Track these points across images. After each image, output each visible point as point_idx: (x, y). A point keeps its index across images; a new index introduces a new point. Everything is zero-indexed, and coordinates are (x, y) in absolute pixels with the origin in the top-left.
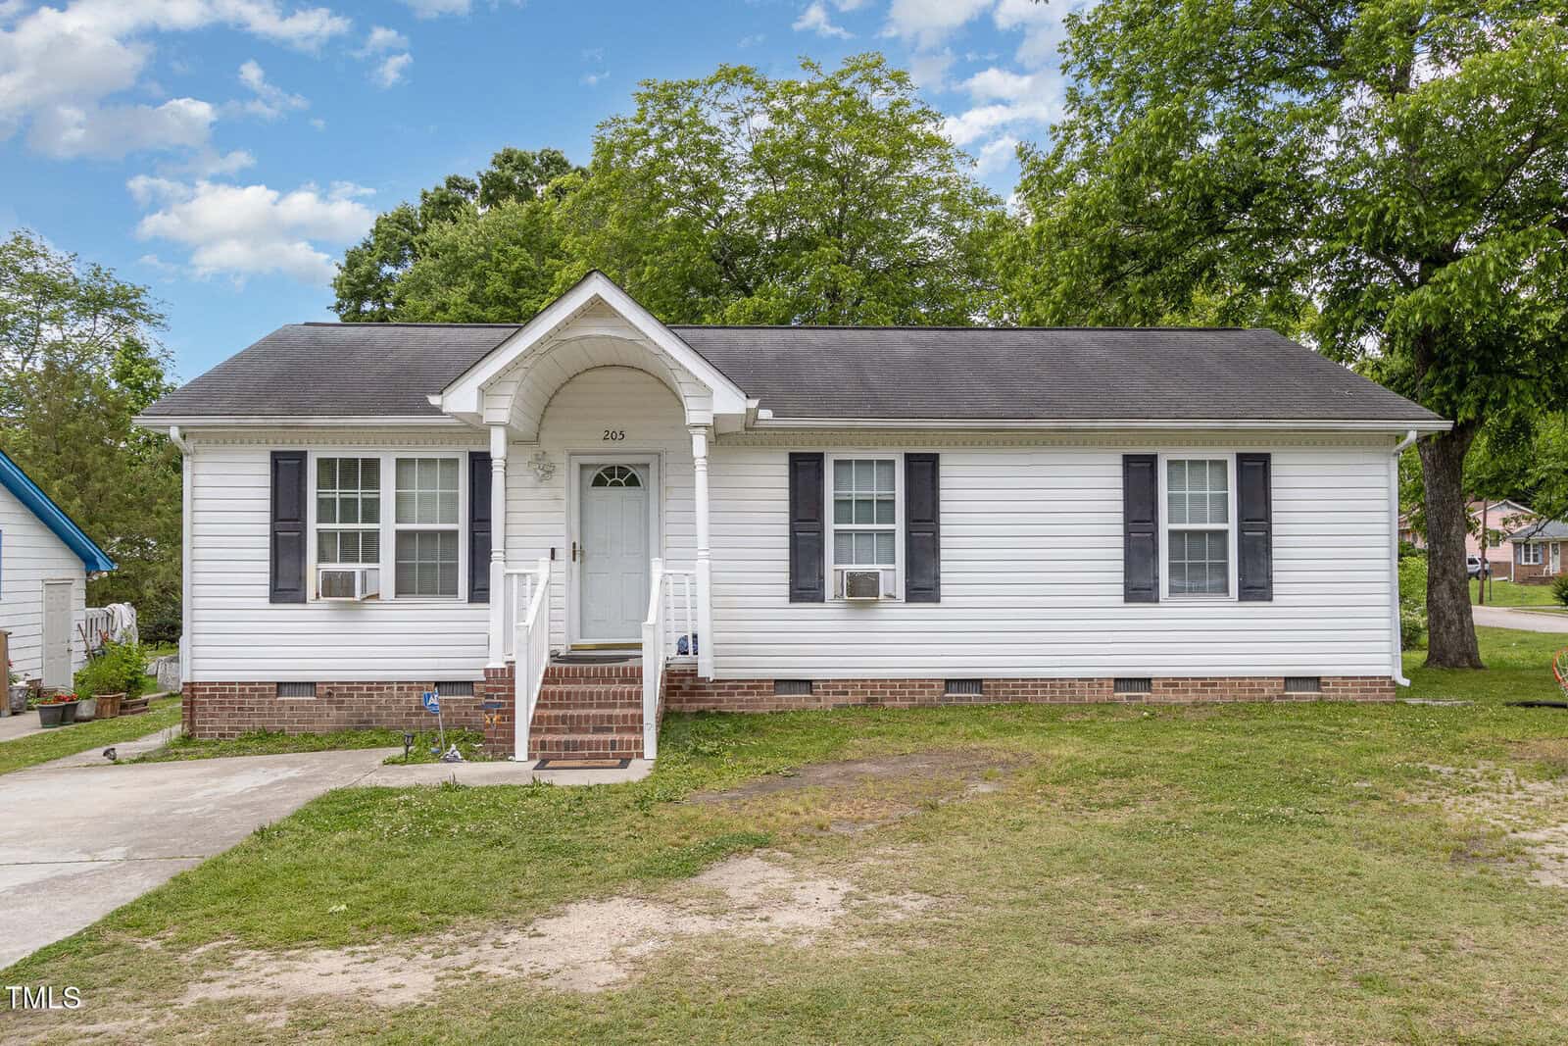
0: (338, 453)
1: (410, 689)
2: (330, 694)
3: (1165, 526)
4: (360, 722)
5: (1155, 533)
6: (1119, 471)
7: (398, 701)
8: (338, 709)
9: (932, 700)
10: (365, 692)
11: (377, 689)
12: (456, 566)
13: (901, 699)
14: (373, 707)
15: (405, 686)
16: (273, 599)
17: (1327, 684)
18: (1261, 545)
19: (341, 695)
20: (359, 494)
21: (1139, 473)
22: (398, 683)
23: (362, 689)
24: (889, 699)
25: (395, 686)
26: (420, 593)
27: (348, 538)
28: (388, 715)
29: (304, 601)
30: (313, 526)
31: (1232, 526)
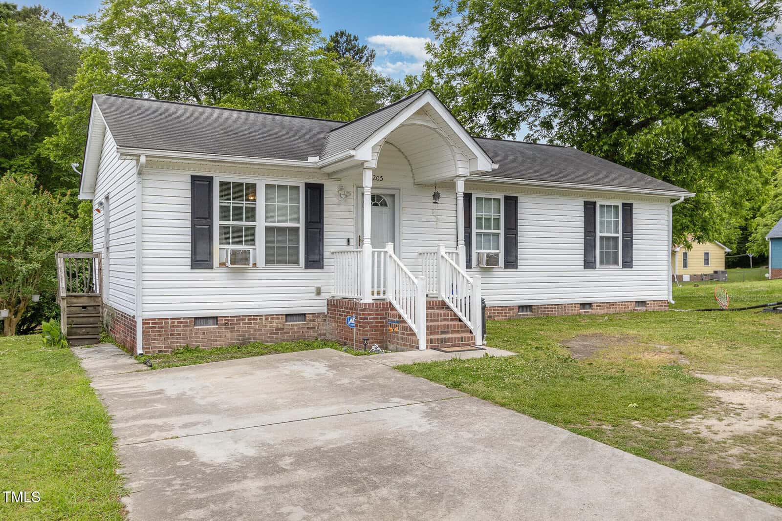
0: (232, 179)
1: (272, 319)
2: (226, 323)
3: (598, 235)
4: (244, 339)
5: (595, 237)
6: (582, 208)
7: (266, 326)
8: (231, 332)
9: (513, 316)
10: (247, 321)
11: (254, 319)
12: (298, 248)
13: (502, 316)
14: (251, 330)
15: (270, 317)
16: (193, 267)
17: (648, 304)
18: (629, 243)
19: (232, 324)
20: (244, 204)
21: (590, 208)
22: (266, 315)
23: (245, 320)
24: (497, 316)
25: (264, 317)
26: (277, 263)
27: (237, 230)
28: (260, 335)
29: (212, 268)
30: (217, 222)
31: (620, 235)
